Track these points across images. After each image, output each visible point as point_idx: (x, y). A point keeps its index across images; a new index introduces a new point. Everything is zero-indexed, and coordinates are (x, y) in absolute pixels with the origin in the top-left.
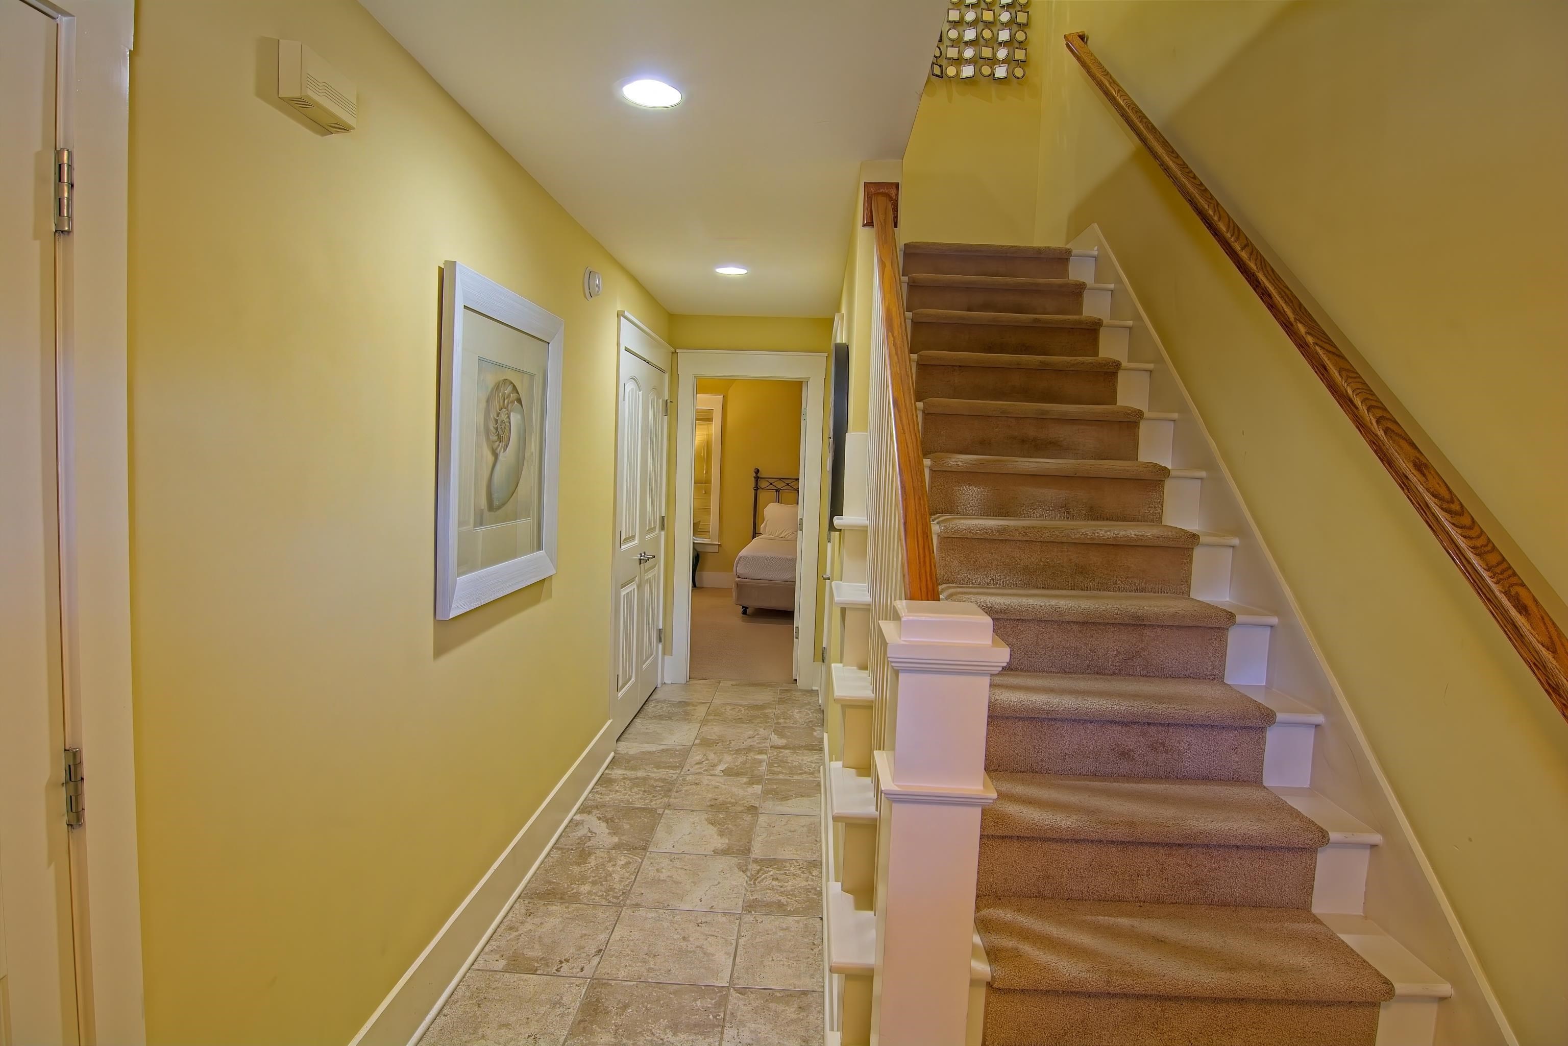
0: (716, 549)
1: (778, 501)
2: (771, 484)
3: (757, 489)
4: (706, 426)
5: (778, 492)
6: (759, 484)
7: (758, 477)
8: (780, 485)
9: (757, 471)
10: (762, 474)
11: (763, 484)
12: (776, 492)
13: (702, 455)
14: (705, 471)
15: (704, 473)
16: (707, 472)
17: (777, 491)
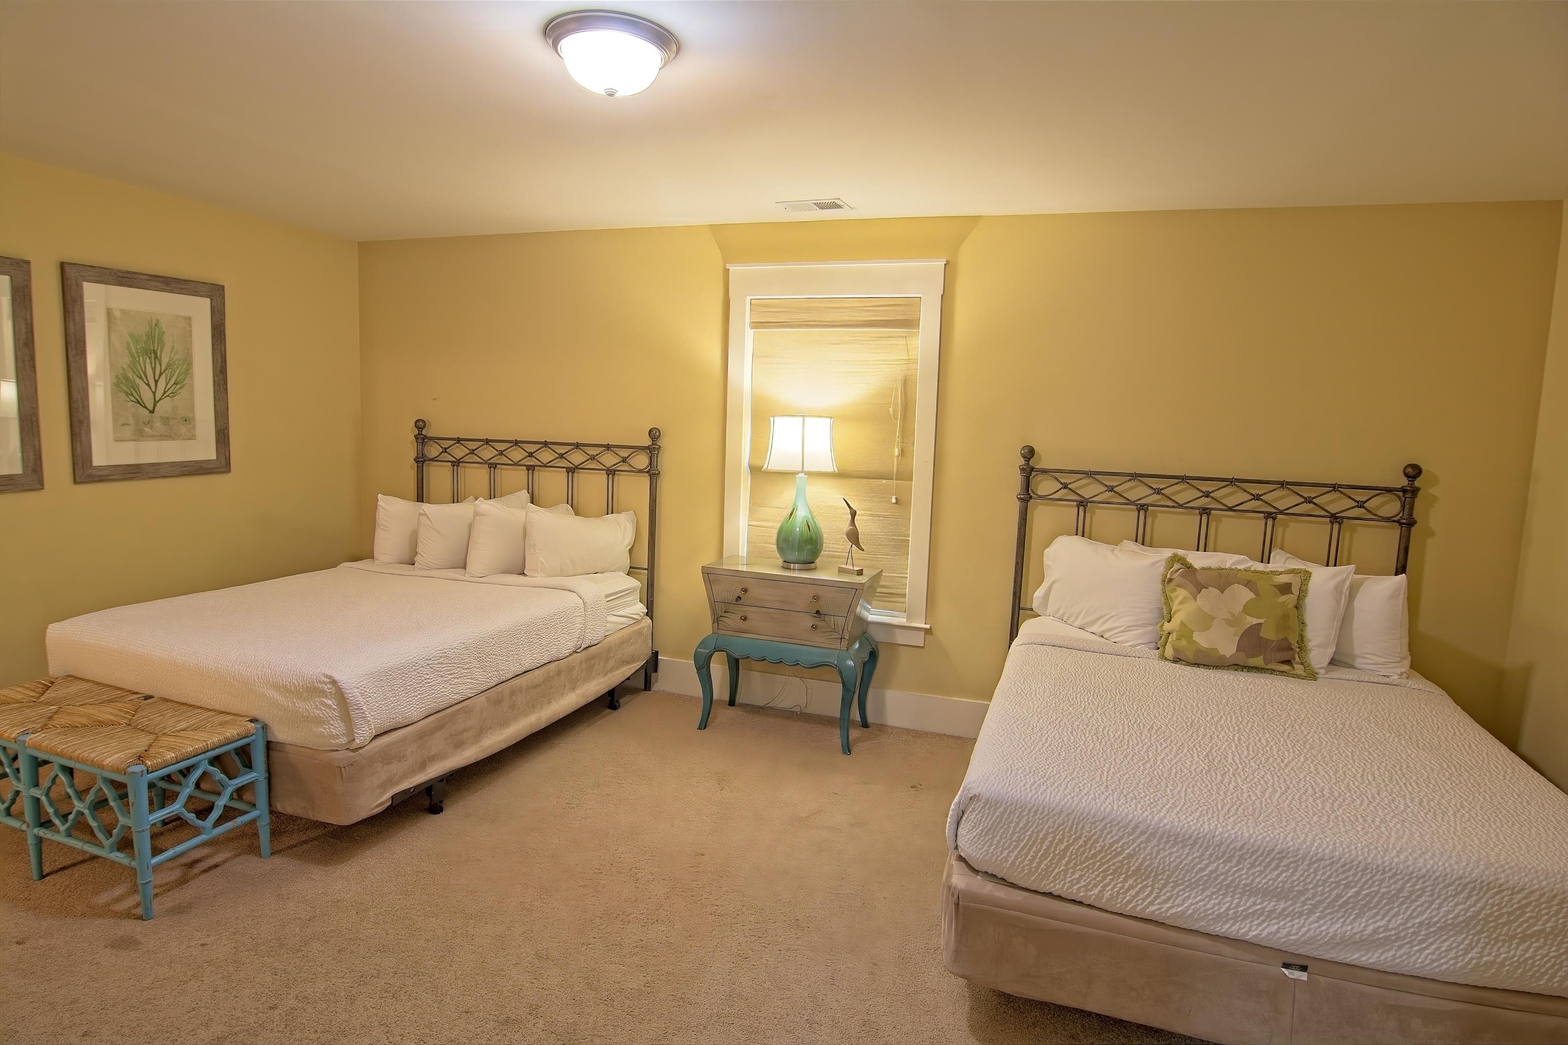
0: (918, 639)
1: (1081, 531)
2: (1065, 486)
3: (1027, 496)
4: (902, 342)
5: (1081, 509)
6: (1032, 485)
7: (1032, 469)
8: (1089, 490)
9: (1029, 453)
10: (1045, 461)
11: (1045, 486)
12: (1078, 506)
13: (891, 409)
14: (896, 450)
15: (896, 453)
16: (902, 452)
17: (1083, 504)
